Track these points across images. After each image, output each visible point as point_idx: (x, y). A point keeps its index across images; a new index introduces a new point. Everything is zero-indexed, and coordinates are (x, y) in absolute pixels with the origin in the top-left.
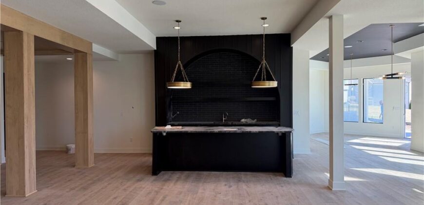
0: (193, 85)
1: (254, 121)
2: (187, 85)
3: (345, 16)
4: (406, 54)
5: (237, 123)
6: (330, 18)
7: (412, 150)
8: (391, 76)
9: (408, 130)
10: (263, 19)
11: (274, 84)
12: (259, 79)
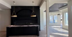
0: (17, 16)
1: (33, 24)
2: (16, 16)
3: (49, 1)
4: (61, 11)
5: (29, 24)
6: (46, 1)
7: (63, 28)
8: (59, 15)
9: (62, 24)
10: (33, 2)
11: (35, 16)
12: (32, 15)
